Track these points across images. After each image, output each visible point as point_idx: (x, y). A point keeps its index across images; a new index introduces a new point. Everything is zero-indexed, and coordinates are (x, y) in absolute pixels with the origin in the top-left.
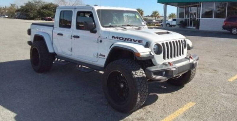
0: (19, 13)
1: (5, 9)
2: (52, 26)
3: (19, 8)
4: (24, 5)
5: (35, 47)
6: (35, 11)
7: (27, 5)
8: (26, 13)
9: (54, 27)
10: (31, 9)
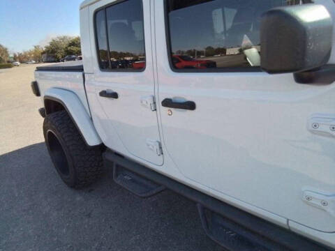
0: (45, 55)
1: (30, 54)
2: (80, 69)
3: (44, 49)
4: (49, 45)
5: (49, 130)
6: (63, 50)
7: (51, 44)
8: (53, 55)
9: (85, 71)
10: (58, 48)
